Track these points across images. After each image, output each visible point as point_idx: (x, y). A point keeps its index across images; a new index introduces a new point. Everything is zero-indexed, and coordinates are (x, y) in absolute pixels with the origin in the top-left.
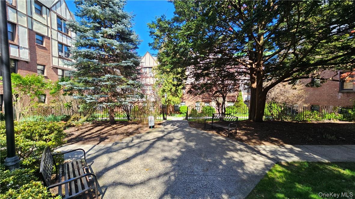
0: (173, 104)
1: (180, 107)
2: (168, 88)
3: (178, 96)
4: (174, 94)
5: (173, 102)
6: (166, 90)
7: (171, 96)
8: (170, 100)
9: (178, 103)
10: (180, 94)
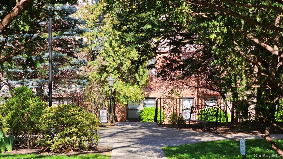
0: (125, 103)
2: (114, 63)
3: (138, 83)
4: (127, 76)
5: (126, 97)
6: (108, 67)
7: (121, 82)
8: (117, 91)
9: (136, 99)
10: (142, 76)
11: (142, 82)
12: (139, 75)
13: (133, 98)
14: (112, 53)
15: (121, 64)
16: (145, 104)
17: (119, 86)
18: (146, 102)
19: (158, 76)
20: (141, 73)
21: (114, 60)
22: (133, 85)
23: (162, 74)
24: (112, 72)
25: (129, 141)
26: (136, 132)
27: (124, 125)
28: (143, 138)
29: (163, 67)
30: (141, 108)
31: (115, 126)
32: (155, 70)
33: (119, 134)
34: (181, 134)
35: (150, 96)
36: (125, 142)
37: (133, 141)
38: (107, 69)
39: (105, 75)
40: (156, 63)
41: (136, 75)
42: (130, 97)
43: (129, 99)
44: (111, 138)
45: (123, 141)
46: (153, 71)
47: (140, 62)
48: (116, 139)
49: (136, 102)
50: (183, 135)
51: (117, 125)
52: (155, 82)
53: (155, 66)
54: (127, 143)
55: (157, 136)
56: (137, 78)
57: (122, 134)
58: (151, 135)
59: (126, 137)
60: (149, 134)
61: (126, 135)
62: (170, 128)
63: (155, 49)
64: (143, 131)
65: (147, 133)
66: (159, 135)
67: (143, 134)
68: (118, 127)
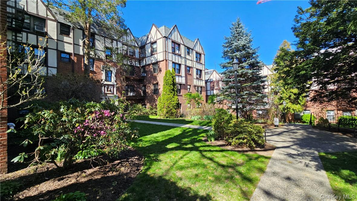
0: (293, 112)
1: (303, 116)
2: (286, 96)
3: (300, 104)
4: (294, 101)
5: (293, 110)
6: (284, 97)
7: (290, 103)
8: (288, 107)
9: (299, 111)
10: (302, 101)
11: (302, 104)
12: (300, 100)
13: (297, 110)
14: (285, 92)
15: (290, 96)
16: (304, 113)
17: (290, 105)
18: (305, 112)
19: (311, 101)
20: (302, 100)
21: (287, 95)
22: (297, 104)
23: (314, 100)
24: (286, 99)
25: (290, 141)
26: (297, 133)
27: (289, 126)
28: (301, 139)
29: (314, 96)
30: (302, 114)
31: (284, 126)
32: (309, 98)
33: (285, 133)
34: (334, 138)
35: (307, 109)
36: (287, 141)
37: (293, 142)
38: (283, 98)
39: (282, 101)
40: (309, 94)
41: (299, 100)
42: (296, 110)
43: (295, 111)
44: (278, 137)
45: (286, 141)
46: (308, 98)
47: (299, 94)
48: (282, 137)
49: (299, 112)
50: (336, 139)
51: (285, 125)
52: (309, 104)
53: (309, 96)
54: (288, 142)
55: (312, 138)
56: (299, 102)
57: (287, 133)
58: (308, 136)
59: (289, 137)
60: (306, 135)
61: (289, 134)
62: (322, 131)
63: (309, 88)
64: (301, 131)
65: (305, 134)
66: (315, 137)
67: (301, 135)
68: (286, 127)
